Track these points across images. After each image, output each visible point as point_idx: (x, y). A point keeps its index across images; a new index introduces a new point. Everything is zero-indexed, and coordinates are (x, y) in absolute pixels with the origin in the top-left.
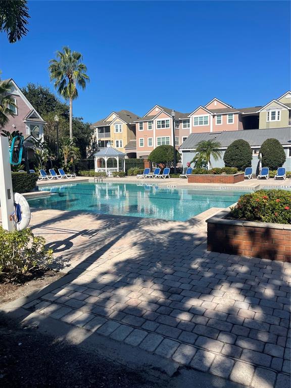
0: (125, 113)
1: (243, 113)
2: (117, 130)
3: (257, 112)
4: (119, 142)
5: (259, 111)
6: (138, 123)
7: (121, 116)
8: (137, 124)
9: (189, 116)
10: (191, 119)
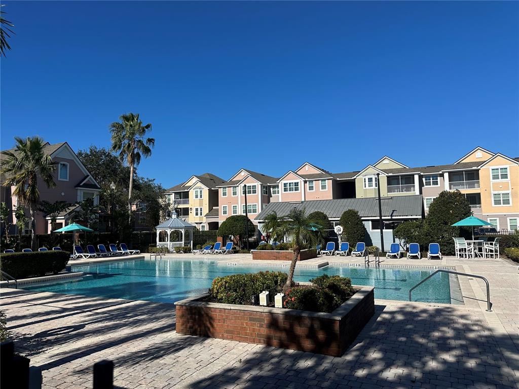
0: (208, 177)
1: (338, 179)
2: (197, 197)
3: (353, 178)
4: (199, 210)
5: (355, 177)
6: (221, 188)
7: (203, 180)
8: (219, 189)
9: (278, 182)
10: (280, 185)
